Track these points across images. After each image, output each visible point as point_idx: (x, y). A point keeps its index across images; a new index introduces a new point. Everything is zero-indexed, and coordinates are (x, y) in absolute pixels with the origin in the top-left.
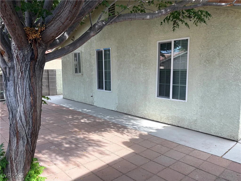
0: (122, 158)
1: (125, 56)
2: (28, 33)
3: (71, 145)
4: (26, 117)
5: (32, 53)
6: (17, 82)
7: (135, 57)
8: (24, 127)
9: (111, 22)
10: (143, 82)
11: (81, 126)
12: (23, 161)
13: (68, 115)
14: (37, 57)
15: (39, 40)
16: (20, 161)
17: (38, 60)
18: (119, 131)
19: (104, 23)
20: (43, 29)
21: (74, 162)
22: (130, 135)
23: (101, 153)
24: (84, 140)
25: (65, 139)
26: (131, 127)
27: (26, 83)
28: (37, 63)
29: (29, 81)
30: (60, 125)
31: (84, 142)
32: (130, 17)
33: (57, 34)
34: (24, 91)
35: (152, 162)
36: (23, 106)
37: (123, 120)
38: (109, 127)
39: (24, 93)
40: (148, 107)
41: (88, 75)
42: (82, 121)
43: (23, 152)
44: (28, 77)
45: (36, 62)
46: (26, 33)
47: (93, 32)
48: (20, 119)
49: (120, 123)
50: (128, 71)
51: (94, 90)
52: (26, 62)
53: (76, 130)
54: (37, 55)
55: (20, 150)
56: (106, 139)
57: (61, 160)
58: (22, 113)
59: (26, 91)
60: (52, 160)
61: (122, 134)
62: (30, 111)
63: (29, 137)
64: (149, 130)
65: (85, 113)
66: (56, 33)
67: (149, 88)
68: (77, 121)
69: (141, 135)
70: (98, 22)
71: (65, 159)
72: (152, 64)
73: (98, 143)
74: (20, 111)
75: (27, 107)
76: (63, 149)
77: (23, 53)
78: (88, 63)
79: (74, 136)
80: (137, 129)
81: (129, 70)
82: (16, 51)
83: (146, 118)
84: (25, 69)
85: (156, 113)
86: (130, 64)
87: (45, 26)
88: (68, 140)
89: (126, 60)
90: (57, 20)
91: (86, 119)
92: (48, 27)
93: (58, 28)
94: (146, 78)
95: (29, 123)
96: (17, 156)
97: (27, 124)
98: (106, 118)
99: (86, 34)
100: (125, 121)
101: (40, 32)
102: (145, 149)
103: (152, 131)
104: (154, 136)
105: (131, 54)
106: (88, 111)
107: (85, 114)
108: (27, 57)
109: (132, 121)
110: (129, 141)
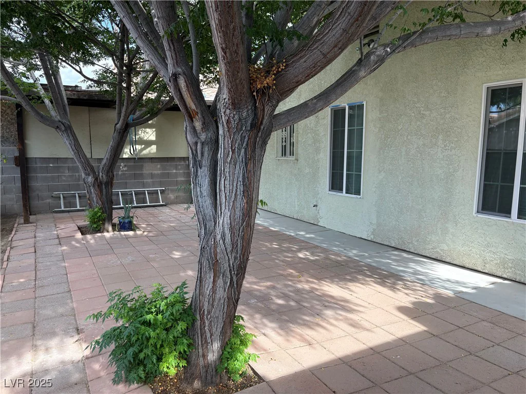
0: (401, 339)
1: (399, 120)
2: (255, 76)
3: (287, 301)
4: (233, 234)
5: (255, 114)
6: (223, 169)
7: (424, 121)
8: (227, 255)
9: (405, 47)
10: (442, 177)
11: (300, 265)
12: (221, 318)
13: (271, 242)
14: (262, 123)
15: (271, 89)
16: (217, 317)
17: (262, 127)
18: (385, 284)
19: (388, 50)
20: (281, 67)
21: (301, 335)
22: (412, 294)
23: (352, 325)
24: (311, 294)
25: (273, 287)
26: (413, 278)
27: (239, 171)
28: (260, 134)
29: (244, 168)
30: (259, 260)
31: (313, 298)
32: (448, 33)
33: (308, 76)
34: (235, 185)
35: (472, 357)
36: (229, 215)
37: (390, 262)
38: (361, 272)
39: (234, 190)
40: (451, 237)
41: (308, 160)
42: (301, 255)
43: (222, 301)
44: (244, 160)
45: (259, 132)
46: (250, 77)
47: (365, 70)
48: (222, 239)
49: (383, 266)
50: (404, 153)
51: (320, 192)
52: (242, 132)
53: (292, 273)
54: (263, 118)
55: (218, 296)
56: (359, 297)
57: (273, 329)
58: (226, 226)
59: (237, 187)
60: (257, 325)
61: (394, 291)
62: (240, 224)
63: (234, 273)
64: (457, 288)
65: (302, 239)
66: (306, 75)
67: (458, 191)
68: (290, 255)
69: (438, 297)
70: (376, 48)
71: (281, 328)
72: (466, 138)
73: (342, 303)
74: (223, 222)
75: (236, 216)
76: (273, 307)
77: (239, 114)
78: (309, 134)
79: (290, 283)
80: (428, 282)
81: (406, 150)
82: (228, 111)
83: (444, 260)
84: (239, 145)
85: (471, 250)
86: (409, 137)
87: (286, 62)
88: (281, 291)
89: (400, 128)
90: (315, 49)
91: (307, 251)
92: (292, 63)
93: (313, 65)
94: (449, 169)
95: (237, 246)
96: (213, 306)
97: (233, 248)
98: (351, 254)
99: (351, 74)
100: (395, 264)
101: (274, 74)
102: (453, 327)
103: (464, 291)
104: (471, 302)
105: (413, 115)
106: (308, 236)
107: (303, 241)
108: (245, 122)
109: (412, 265)
110: (411, 306)
